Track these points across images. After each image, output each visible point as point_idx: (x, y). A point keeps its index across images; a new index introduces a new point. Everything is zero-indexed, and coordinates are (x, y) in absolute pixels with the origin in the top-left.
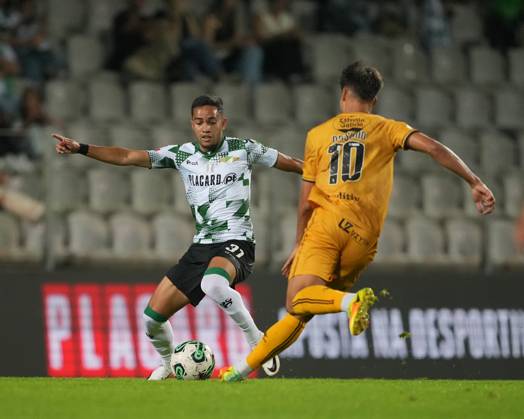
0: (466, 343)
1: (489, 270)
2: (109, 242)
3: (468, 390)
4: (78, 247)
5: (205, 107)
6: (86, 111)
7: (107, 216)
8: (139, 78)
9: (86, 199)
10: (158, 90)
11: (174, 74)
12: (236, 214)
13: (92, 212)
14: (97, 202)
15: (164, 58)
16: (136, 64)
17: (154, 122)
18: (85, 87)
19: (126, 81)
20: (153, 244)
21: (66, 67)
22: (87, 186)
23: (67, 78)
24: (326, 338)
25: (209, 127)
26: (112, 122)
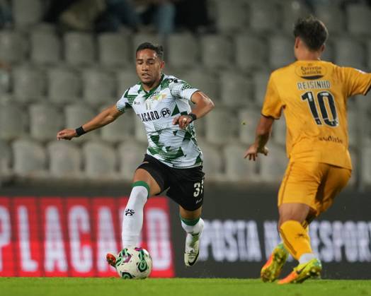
0: (343, 249)
1: (362, 189)
2: (47, 165)
3: (344, 288)
4: (21, 169)
5: (146, 50)
6: (28, 56)
7: (45, 143)
8: (71, 29)
9: (28, 129)
10: (87, 39)
11: (100, 26)
12: (184, 139)
13: (33, 140)
14: (36, 132)
15: (92, 13)
16: (69, 17)
17: (85, 65)
18: (27, 36)
19: (61, 32)
20: (83, 167)
21: (11, 19)
22: (29, 118)
23: (12, 29)
24: (227, 245)
25: (147, 67)
26: (49, 65)
